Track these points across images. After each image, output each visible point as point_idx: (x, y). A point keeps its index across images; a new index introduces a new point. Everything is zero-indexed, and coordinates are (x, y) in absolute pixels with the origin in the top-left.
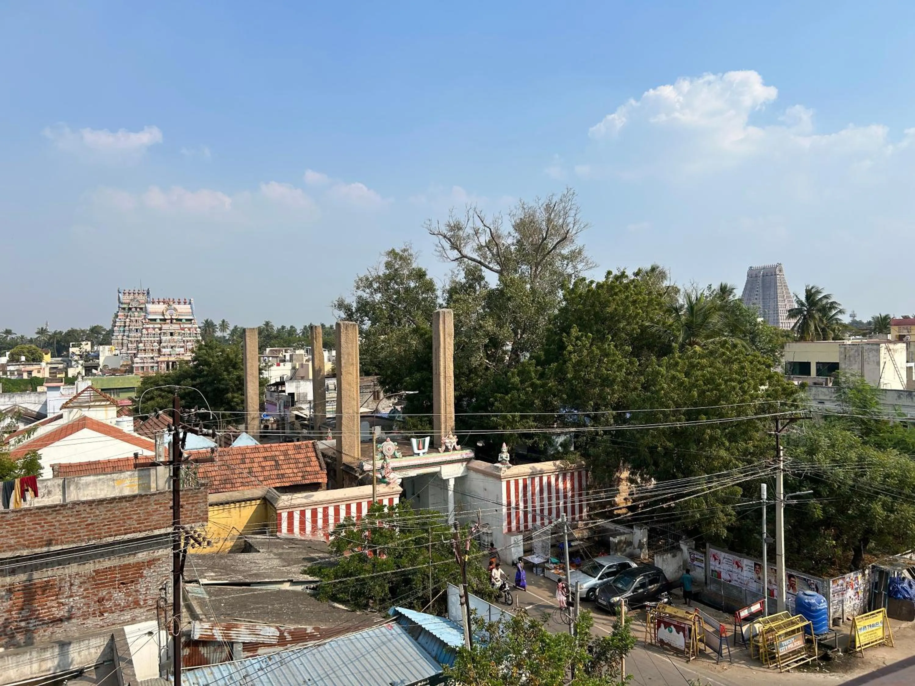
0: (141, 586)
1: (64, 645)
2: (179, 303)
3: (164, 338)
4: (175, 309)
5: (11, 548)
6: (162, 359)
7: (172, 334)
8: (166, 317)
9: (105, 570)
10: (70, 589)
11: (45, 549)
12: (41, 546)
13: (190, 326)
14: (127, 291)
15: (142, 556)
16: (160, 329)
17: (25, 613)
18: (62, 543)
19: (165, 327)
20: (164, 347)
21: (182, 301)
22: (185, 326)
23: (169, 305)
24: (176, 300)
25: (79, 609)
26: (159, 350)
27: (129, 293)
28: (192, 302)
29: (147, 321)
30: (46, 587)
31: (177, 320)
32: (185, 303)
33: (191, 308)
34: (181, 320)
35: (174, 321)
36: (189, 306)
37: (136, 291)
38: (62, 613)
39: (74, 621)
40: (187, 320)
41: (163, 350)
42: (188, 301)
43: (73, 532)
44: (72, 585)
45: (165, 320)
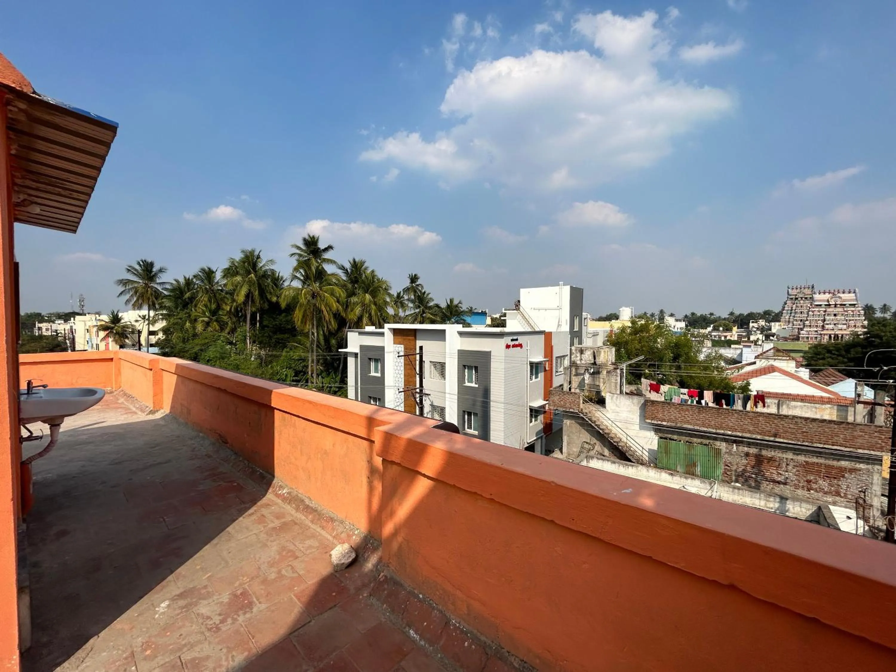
0: (843, 484)
1: (783, 499)
2: (844, 293)
3: (827, 318)
4: (840, 297)
5: (749, 432)
6: (825, 332)
7: (835, 315)
8: (831, 303)
9: (813, 464)
10: (786, 467)
11: (772, 439)
12: (770, 436)
13: (853, 309)
14: (795, 287)
15: (844, 464)
16: (825, 311)
17: (755, 470)
18: (784, 438)
19: (829, 310)
20: (827, 324)
21: (847, 290)
22: (849, 309)
23: (834, 294)
24: (841, 291)
25: (792, 481)
26: (823, 327)
27: (796, 288)
28: (857, 291)
29: (813, 306)
30: (771, 459)
31: (841, 305)
32: (850, 292)
33: (856, 296)
34: (845, 305)
35: (838, 306)
36: (854, 295)
37: (803, 286)
38: (781, 479)
39: (787, 486)
40: (850, 305)
41: (827, 326)
42: (853, 291)
43: (792, 433)
44: (787, 465)
45: (829, 305)
